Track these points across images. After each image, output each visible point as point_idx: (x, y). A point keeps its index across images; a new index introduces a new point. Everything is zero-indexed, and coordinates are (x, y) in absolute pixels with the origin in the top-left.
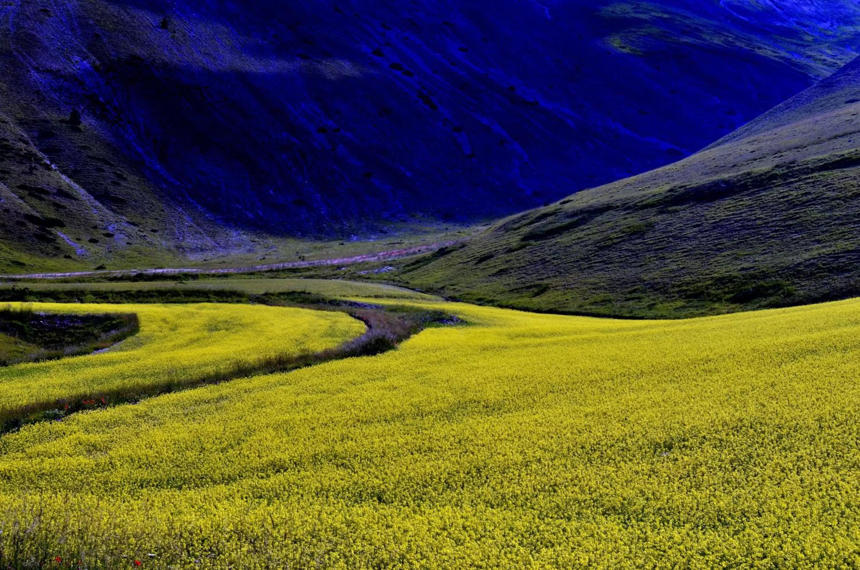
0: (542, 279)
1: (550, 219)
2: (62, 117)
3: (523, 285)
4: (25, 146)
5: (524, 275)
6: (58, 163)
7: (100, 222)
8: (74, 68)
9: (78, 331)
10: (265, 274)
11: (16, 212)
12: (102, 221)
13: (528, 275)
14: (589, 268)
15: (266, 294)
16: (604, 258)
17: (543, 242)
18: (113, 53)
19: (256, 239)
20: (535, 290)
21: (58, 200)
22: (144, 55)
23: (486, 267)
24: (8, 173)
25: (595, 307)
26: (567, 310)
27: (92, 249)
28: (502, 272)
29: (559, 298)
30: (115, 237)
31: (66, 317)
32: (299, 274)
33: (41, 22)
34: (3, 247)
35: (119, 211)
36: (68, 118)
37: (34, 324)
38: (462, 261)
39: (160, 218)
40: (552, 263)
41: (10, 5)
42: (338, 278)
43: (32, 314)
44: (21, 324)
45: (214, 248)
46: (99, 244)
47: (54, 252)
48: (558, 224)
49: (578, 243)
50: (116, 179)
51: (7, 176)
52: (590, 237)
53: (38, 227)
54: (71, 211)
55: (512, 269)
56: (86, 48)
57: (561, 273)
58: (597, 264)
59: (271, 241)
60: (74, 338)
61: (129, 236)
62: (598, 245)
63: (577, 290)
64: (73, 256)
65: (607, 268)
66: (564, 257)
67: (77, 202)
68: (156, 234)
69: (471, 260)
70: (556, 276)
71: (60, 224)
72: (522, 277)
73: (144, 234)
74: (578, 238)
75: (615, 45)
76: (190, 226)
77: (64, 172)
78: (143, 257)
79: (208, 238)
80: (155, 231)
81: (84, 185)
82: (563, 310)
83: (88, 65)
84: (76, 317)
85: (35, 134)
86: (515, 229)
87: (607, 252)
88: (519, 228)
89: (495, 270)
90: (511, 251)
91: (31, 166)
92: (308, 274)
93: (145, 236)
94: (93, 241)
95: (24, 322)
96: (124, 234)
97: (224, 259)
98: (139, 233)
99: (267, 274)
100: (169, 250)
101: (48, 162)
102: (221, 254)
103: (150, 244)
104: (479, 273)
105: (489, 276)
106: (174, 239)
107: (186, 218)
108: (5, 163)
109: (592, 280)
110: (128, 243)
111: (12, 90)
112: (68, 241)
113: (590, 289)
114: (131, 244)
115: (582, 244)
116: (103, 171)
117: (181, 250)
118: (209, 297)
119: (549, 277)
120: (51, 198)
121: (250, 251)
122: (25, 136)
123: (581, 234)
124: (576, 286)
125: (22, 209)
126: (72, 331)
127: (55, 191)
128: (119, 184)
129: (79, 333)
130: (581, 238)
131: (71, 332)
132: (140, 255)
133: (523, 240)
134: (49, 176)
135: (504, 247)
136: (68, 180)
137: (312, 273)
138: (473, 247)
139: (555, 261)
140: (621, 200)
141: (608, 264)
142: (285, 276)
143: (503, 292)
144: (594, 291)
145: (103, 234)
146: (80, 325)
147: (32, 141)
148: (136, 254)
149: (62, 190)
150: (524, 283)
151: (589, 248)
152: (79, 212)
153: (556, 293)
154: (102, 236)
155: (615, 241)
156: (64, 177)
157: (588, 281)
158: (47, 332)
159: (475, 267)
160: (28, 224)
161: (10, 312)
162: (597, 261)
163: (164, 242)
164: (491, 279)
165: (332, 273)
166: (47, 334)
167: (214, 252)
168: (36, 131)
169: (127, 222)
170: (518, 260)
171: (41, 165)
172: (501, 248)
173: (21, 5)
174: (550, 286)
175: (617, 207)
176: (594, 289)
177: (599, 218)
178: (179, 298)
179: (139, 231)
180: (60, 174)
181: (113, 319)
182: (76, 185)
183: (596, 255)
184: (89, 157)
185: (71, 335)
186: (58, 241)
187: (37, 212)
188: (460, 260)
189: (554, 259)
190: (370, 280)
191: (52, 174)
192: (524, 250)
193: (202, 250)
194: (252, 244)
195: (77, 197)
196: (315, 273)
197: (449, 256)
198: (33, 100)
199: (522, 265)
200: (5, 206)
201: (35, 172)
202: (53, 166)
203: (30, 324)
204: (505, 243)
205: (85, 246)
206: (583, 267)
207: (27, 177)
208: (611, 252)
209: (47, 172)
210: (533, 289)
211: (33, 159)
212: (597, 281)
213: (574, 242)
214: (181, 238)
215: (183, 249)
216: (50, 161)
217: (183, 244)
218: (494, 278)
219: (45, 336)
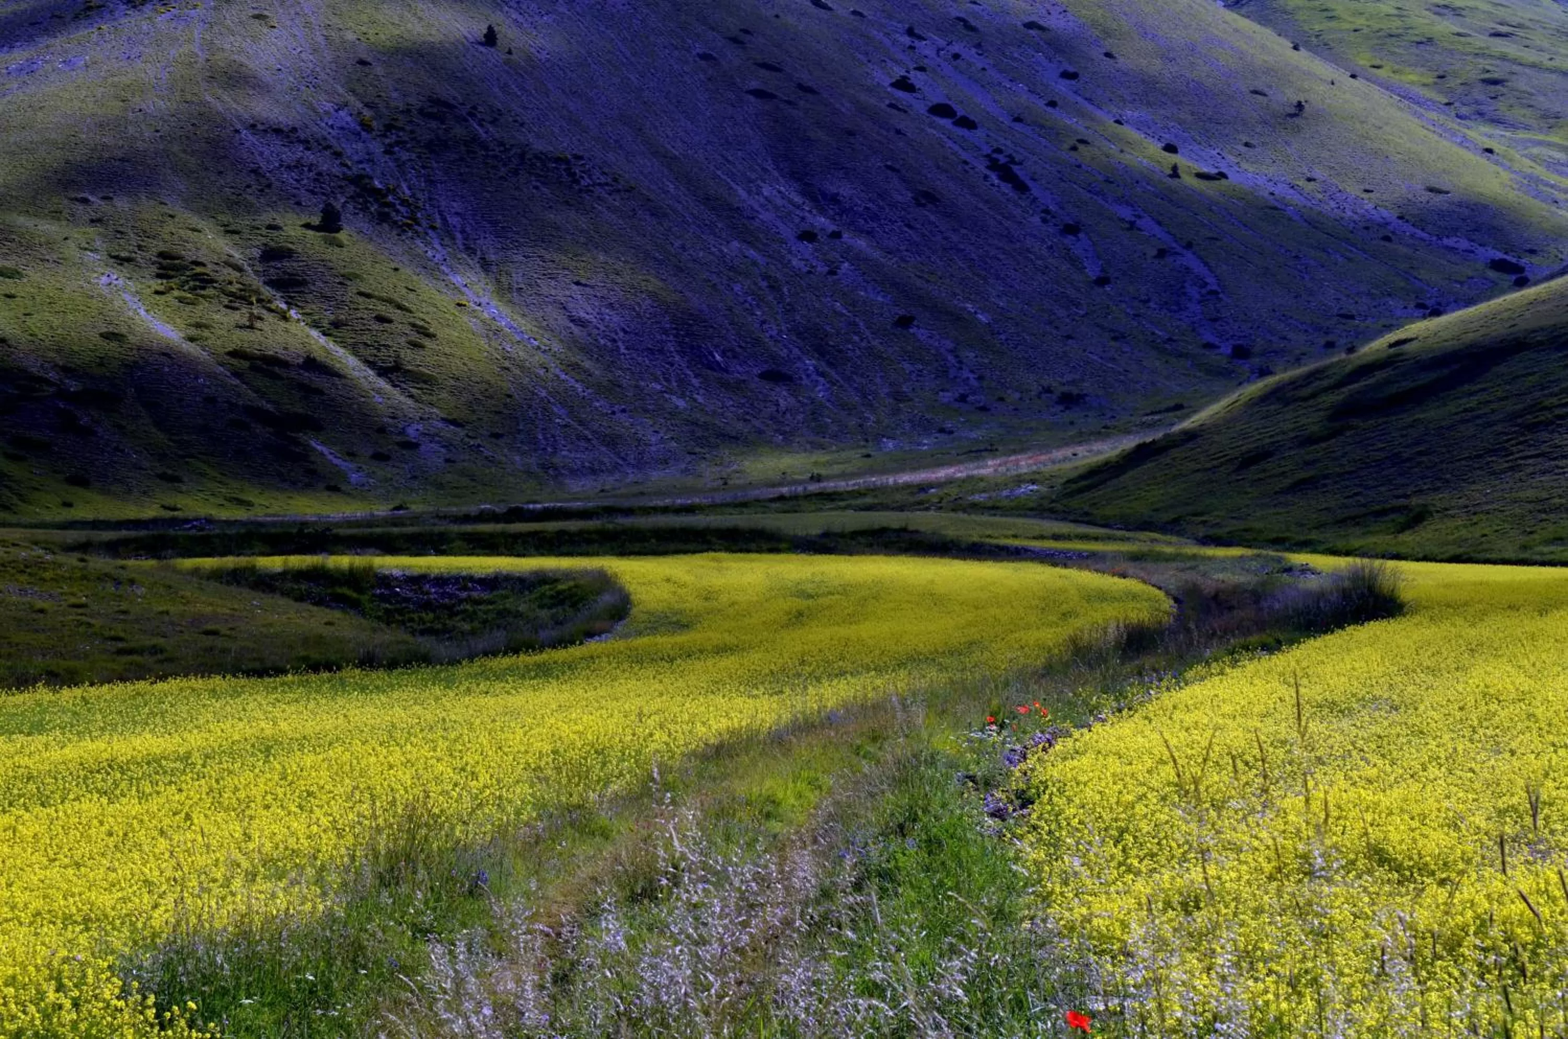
0: (1406, 496)
1: (1380, 375)
2: (305, 219)
3: (1363, 510)
4: (238, 274)
5: (1360, 490)
6: (302, 308)
7: (390, 420)
8: (323, 125)
9: (482, 607)
10: (768, 504)
11: (228, 402)
12: (394, 418)
13: (1367, 488)
14: (1511, 469)
15: (826, 535)
16: (1544, 448)
17: (1380, 421)
18: (395, 95)
19: (697, 450)
20: (1401, 519)
21: (307, 376)
22: (455, 98)
23: (1261, 476)
24: (207, 327)
25: (1560, 548)
26: (1494, 556)
27: (380, 473)
28: (1300, 487)
29: (1464, 532)
30: (423, 448)
31: (449, 579)
32: (842, 504)
33: (255, 39)
34: (208, 471)
35: (424, 398)
36: (316, 220)
37: (382, 594)
38: (1199, 466)
39: (505, 411)
40: (1419, 463)
41: (195, 7)
42: (927, 509)
43: (376, 575)
44: (355, 595)
45: (616, 467)
46: (390, 463)
47: (307, 480)
48: (1404, 384)
49: (1468, 421)
50: (414, 337)
51: (206, 333)
52: (1494, 406)
53: (271, 430)
54: (333, 400)
55: (1326, 477)
56: (343, 87)
57: (1447, 481)
58: (1530, 461)
59: (727, 452)
60: (476, 624)
61: (448, 446)
62: (1519, 421)
63: (1500, 515)
64: (343, 488)
65: (1558, 467)
66: (1444, 450)
67: (343, 381)
68: (501, 442)
69: (1222, 464)
70: (1436, 490)
71: (316, 426)
72: (1356, 494)
73: (479, 441)
74: (1466, 410)
75: (1362, 62)
76: (566, 426)
77: (316, 325)
78: (479, 487)
79: (603, 449)
80: (497, 436)
81: (354, 349)
82: (1488, 556)
83: (349, 119)
84: (471, 578)
85: (256, 253)
86: (1305, 399)
87: (1544, 435)
88: (1314, 396)
89: (1287, 482)
90: (1311, 440)
91: (252, 314)
92: (859, 502)
93: (479, 446)
94: (379, 457)
95: (360, 591)
96: (439, 442)
97: (641, 488)
98: (467, 439)
99: (773, 505)
100: (529, 473)
101: (284, 306)
102: (631, 478)
103: (490, 460)
104: (1249, 490)
105: (1276, 493)
106: (535, 450)
107: (555, 409)
108: (201, 307)
109: (1530, 493)
110: (447, 461)
111: (206, 169)
112: (330, 457)
113: (1531, 512)
114: (454, 462)
115: (1479, 421)
116: (390, 321)
117: (551, 472)
118: (709, 542)
119: (1421, 491)
120: (293, 374)
121: (686, 471)
122: (237, 255)
123: (1473, 402)
124: (1495, 506)
125: (239, 395)
126: (468, 607)
127: (301, 360)
128: (422, 347)
129: (486, 612)
130: (1472, 410)
131: (465, 611)
132: (474, 484)
133: (1331, 418)
134: (287, 331)
135: (1292, 435)
136: (323, 340)
137: (869, 500)
138: (1216, 438)
139: (1424, 459)
140: (1542, 329)
141: (1555, 459)
142: (813, 507)
143: (1322, 526)
144: (1544, 516)
145: (398, 444)
146: (485, 596)
147: (249, 265)
148: (465, 481)
149: (314, 360)
150: (1364, 505)
151: (1499, 428)
152: (349, 402)
153: (1450, 523)
154: (396, 448)
155: (1558, 412)
156: (314, 333)
157: (1522, 495)
158: (413, 612)
159: (1234, 477)
160: (253, 425)
161: (329, 570)
162: (1529, 453)
163: (517, 458)
164: (1282, 499)
165: (911, 499)
166: (415, 616)
167: (617, 476)
168: (257, 247)
169: (443, 419)
170: (1335, 459)
171: (270, 310)
172: (1285, 437)
173: (215, 8)
174: (1432, 509)
175: (1540, 343)
176: (1539, 511)
177: (1502, 369)
178: (646, 544)
179: (467, 436)
180: (307, 329)
181: (556, 581)
182: (338, 349)
183: (1521, 443)
184: (361, 294)
185: (470, 617)
186: (312, 459)
187: (268, 402)
188: (1193, 466)
189: (1420, 453)
190: (999, 512)
191: (292, 327)
192: (1342, 438)
193: (593, 471)
194: (689, 458)
195: (342, 372)
196: (876, 501)
197: (1165, 459)
198: (249, 186)
199: (1347, 469)
200: (206, 390)
201: (258, 324)
202: (292, 313)
203: (374, 595)
204: (1292, 426)
205: (364, 467)
206: (1496, 467)
207: (247, 335)
208: (1556, 435)
209: (283, 324)
210: (1392, 516)
211: (254, 299)
212: (1544, 495)
213: (1457, 418)
214: (549, 449)
215: (556, 469)
216: (286, 303)
217: (556, 460)
218: (1289, 497)
219: (412, 620)
